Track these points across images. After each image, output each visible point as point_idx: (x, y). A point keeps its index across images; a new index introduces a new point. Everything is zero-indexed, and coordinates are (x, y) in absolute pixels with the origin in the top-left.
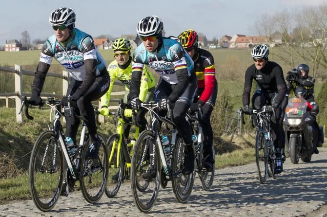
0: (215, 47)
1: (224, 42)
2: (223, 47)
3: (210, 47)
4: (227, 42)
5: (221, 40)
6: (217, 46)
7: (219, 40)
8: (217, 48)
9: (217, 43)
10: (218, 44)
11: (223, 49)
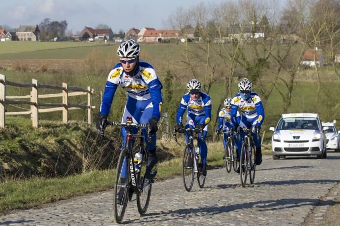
0: (121, 41)
1: (131, 35)
3: (116, 40)
4: (134, 36)
5: (127, 33)
6: (123, 39)
7: (126, 33)
9: (124, 37)
10: (125, 38)
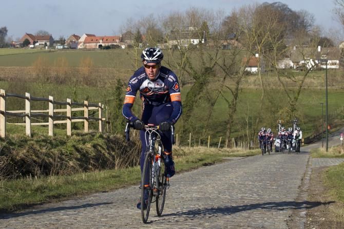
0: (61, 47)
1: (72, 41)
2: (71, 48)
3: (57, 47)
4: (75, 42)
5: (68, 40)
6: (64, 46)
7: (66, 39)
8: (64, 48)
9: (64, 44)
10: (66, 44)
11: (70, 49)
